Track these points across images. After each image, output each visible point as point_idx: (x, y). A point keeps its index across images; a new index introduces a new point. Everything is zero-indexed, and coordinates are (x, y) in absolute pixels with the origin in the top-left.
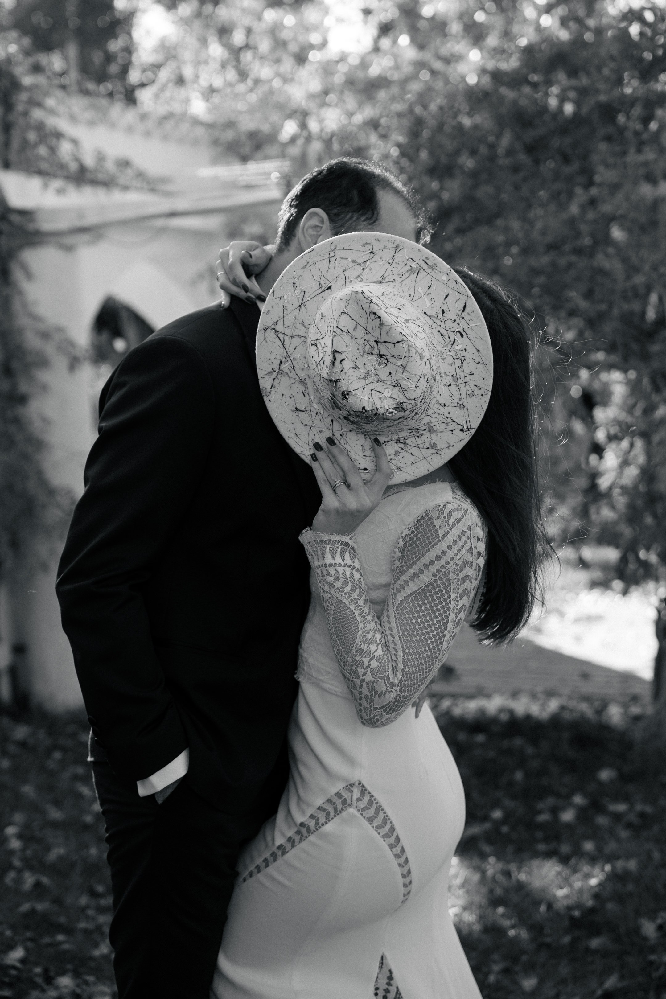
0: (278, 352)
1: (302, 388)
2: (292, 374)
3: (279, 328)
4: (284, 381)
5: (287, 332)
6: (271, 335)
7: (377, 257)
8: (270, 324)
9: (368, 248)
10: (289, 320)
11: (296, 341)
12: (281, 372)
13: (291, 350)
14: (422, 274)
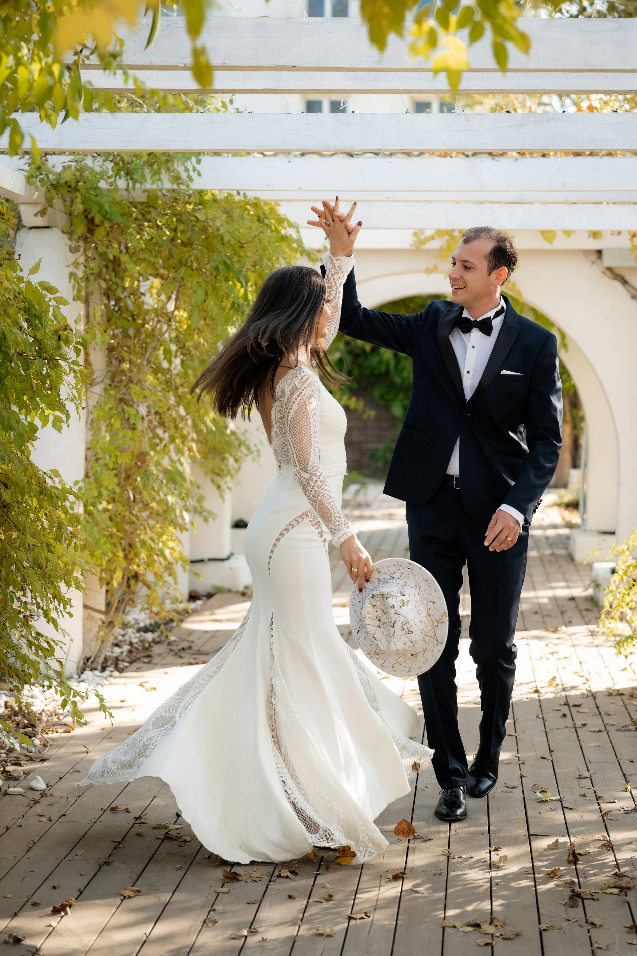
0: (438, 631)
1: (430, 612)
2: (433, 619)
3: (436, 642)
4: (437, 617)
5: (432, 640)
6: (440, 640)
7: (391, 664)
8: (439, 645)
9: (394, 669)
10: (431, 645)
11: (429, 634)
12: (438, 622)
13: (432, 631)
14: (374, 652)
